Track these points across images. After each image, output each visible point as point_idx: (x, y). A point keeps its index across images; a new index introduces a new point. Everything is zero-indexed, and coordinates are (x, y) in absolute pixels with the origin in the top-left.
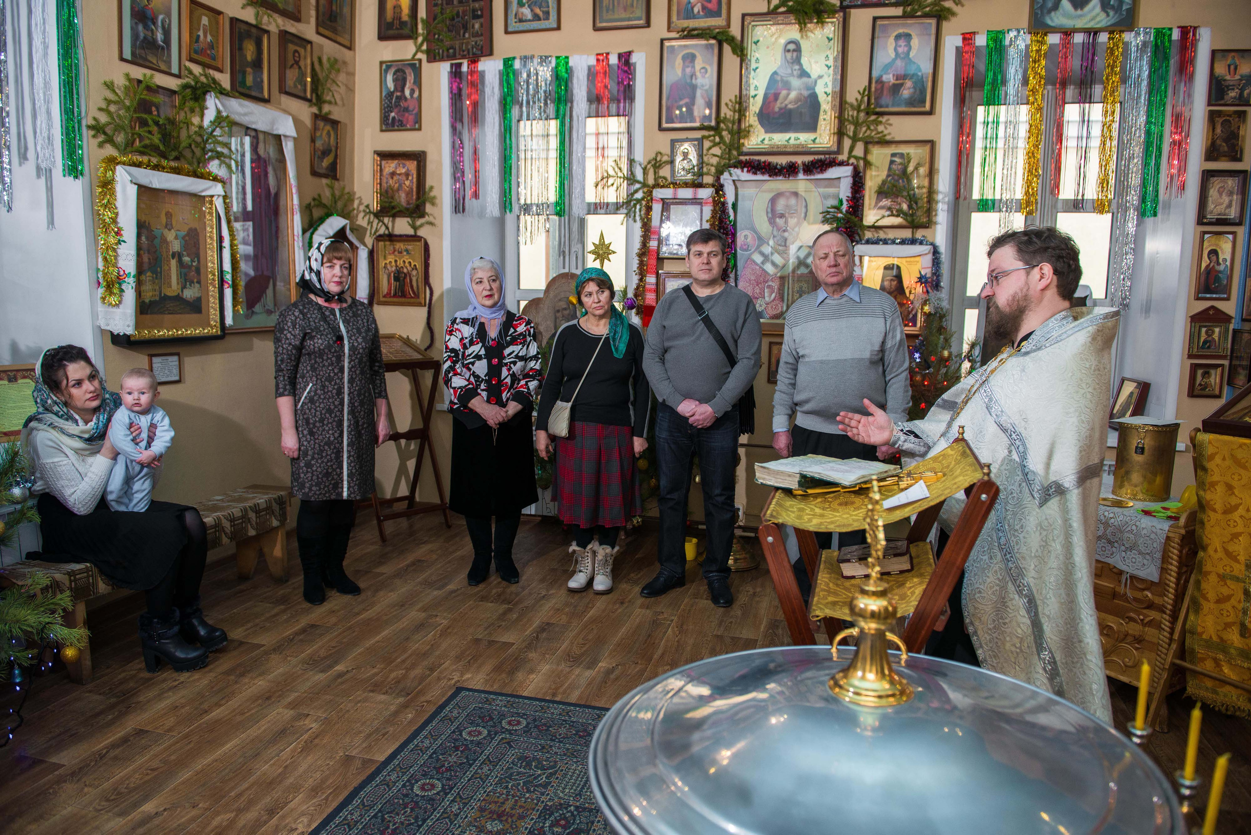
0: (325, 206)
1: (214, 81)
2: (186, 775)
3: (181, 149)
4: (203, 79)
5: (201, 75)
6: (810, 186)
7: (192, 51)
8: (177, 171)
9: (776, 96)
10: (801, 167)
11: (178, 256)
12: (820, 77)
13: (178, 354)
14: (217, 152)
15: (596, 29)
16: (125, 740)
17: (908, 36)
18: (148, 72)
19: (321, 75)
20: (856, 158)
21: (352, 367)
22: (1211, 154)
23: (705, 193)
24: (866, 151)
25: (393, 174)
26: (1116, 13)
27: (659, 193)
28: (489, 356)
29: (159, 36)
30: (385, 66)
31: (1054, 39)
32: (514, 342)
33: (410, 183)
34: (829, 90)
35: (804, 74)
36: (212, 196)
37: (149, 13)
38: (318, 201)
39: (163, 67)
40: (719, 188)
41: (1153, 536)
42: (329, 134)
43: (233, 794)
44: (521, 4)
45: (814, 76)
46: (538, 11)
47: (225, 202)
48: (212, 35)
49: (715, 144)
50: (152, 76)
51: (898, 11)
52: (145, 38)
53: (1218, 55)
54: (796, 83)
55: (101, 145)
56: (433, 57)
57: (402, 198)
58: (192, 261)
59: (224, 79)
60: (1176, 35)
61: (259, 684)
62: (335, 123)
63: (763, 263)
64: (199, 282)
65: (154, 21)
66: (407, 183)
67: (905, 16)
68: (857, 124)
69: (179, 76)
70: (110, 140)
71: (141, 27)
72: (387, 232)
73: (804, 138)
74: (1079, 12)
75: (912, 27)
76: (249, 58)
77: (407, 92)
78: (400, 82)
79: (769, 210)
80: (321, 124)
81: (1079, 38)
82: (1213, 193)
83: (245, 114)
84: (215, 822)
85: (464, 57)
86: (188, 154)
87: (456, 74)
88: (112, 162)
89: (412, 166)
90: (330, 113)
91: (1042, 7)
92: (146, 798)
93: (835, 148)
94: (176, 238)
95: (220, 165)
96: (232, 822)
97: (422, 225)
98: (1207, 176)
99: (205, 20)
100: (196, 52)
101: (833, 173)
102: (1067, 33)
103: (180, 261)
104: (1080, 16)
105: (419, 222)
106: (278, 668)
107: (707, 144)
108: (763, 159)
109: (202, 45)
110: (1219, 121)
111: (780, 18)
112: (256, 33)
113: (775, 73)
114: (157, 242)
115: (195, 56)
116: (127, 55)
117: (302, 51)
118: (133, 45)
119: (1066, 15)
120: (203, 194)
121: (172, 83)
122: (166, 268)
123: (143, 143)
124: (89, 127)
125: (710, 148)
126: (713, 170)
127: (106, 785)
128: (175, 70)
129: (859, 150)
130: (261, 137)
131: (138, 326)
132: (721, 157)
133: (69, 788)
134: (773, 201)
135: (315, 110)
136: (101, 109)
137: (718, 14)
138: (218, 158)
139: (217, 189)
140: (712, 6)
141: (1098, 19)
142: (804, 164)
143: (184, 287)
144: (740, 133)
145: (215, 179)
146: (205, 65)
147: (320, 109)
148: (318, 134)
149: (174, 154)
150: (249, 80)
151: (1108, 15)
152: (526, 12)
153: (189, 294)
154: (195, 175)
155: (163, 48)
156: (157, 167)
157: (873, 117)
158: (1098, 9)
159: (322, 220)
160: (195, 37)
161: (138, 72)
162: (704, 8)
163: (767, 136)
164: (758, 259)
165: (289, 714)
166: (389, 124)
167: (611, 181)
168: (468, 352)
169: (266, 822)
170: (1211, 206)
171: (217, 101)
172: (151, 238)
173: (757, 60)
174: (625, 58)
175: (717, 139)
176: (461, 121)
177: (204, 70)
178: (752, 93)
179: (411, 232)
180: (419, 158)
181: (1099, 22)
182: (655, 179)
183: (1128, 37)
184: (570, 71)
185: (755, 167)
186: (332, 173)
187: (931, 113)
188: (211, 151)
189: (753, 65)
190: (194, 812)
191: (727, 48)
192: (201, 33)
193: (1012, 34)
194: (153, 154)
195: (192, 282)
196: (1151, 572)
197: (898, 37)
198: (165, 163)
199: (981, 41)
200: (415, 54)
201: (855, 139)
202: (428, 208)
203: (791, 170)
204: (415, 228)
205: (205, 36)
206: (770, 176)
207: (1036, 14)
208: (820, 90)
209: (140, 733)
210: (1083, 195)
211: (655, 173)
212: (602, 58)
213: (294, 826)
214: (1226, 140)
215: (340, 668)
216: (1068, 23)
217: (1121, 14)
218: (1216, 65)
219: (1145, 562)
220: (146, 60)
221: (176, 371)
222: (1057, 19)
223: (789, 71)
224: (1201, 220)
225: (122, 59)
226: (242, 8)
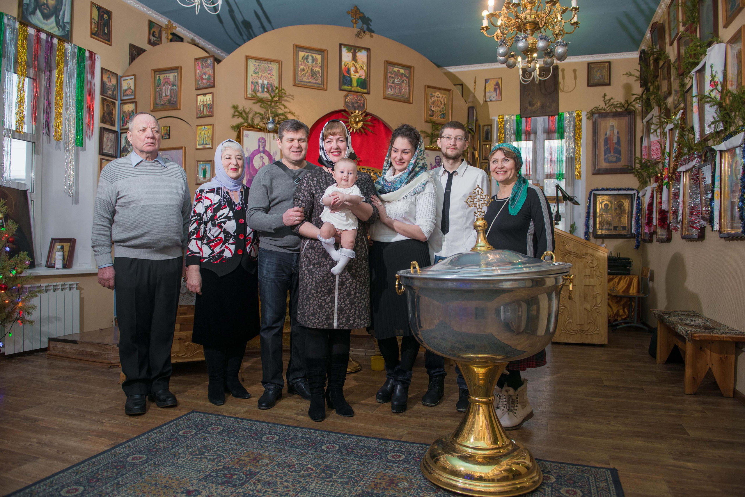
22: (103, 120)
26: (63, 30)
31: (31, 31)
53: (104, 71)
60: (87, 54)
74: (45, 21)
81: (44, 36)
82: (105, 139)
91: (27, 9)
98: (102, 130)
102: (39, 30)
104: (46, 24)
110: (106, 104)
119: (39, 20)
151: (59, 30)
158: (54, 24)
170: (104, 146)
183: (67, 46)
207: (23, 12)
214: (109, 114)
216: (41, 26)
217: (65, 32)
218: (103, 76)
222: (34, 20)
224: (101, 152)
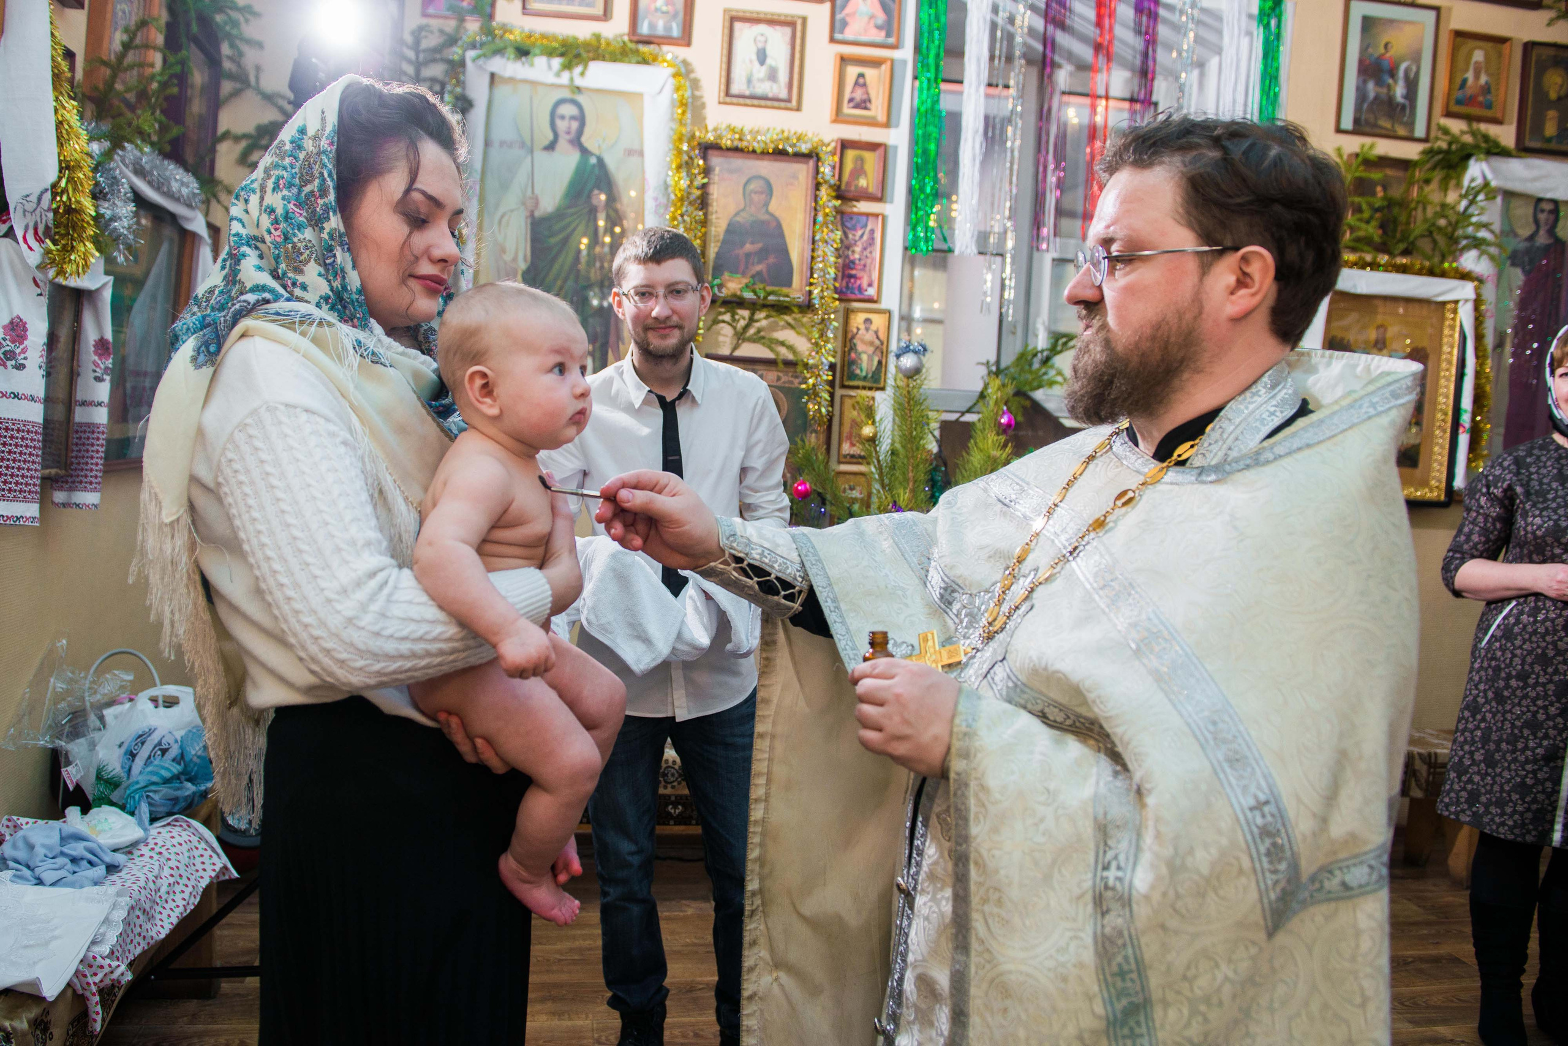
1: (1487, 138)
3: (1411, 238)
4: (1469, 139)
5: (1463, 133)
7: (1452, 103)
8: (1403, 270)
14: (1475, 238)
29: (1399, 91)
36: (1456, 302)
37: (1386, 64)
39: (1400, 131)
47: (1476, 308)
48: (1488, 74)
50: (1374, 145)
52: (1376, 98)
59: (1505, 134)
64: (1419, 424)
65: (1393, 73)
69: (1426, 140)
71: (1371, 86)
76: (1553, 95)
83: (1535, 179)
86: (1425, 244)
95: (1479, 257)
100: (1459, 102)
109: (1470, 90)
115: (1455, 108)
116: (1347, 123)
118: (1358, 109)
120: (1441, 299)
121: (1412, 151)
123: (1355, 235)
128: (1420, 131)
138: (1476, 246)
139: (1467, 290)
145: (1465, 276)
146: (1469, 118)
149: (1402, 246)
154: (1431, 273)
155: (1403, 107)
156: (1369, 266)
160: (1458, 81)
171: (1484, 166)
177: (1470, 125)
188: (1466, 237)
192: (1470, 75)
194: (1366, 248)
198: (1384, 259)
205: (1477, 76)
220: (1375, 125)
225: (1339, 130)
226: (1549, 25)
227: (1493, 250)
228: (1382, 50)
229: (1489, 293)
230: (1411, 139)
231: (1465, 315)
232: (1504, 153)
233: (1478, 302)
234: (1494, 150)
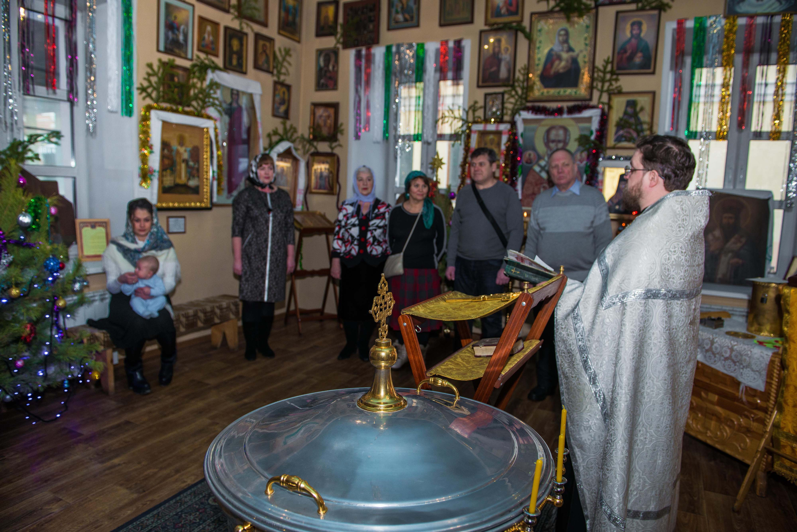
0: (279, 135)
1: (213, 62)
2: (142, 447)
3: (189, 100)
4: (206, 62)
5: (205, 59)
6: (572, 122)
7: (200, 46)
8: (188, 114)
9: (552, 64)
10: (565, 109)
11: (186, 161)
12: (581, 51)
13: (184, 217)
14: (212, 103)
15: (441, 25)
16: (118, 426)
17: (639, 24)
18: (171, 57)
19: (280, 59)
20: (603, 103)
21: (275, 226)
23: (503, 127)
24: (610, 99)
25: (321, 116)
27: (476, 127)
28: (360, 225)
29: (181, 38)
30: (320, 52)
31: (742, 21)
32: (377, 217)
33: (330, 122)
34: (586, 60)
35: (570, 49)
36: (208, 128)
37: (175, 25)
38: (275, 133)
39: (183, 55)
40: (513, 124)
41: (761, 359)
42: (284, 93)
43: (161, 460)
44: (397, 12)
45: (577, 51)
46: (407, 16)
47: (215, 131)
48: (213, 36)
49: (513, 96)
50: (174, 60)
51: (633, 7)
52: (172, 39)
54: (565, 55)
55: (144, 98)
56: (346, 46)
57: (325, 132)
58: (195, 164)
59: (219, 61)
61: (200, 404)
62: (288, 87)
63: (540, 171)
64: (198, 177)
65: (178, 29)
66: (329, 121)
67: (638, 10)
68: (603, 81)
69: (191, 60)
70: (149, 95)
71: (170, 34)
72: (316, 151)
73: (569, 91)
74: (760, 2)
75: (641, 17)
76: (235, 49)
77: (331, 68)
78: (327, 62)
79: (546, 137)
80: (279, 87)
81: (760, 20)
83: (231, 81)
84: (146, 473)
85: (363, 45)
87: (358, 56)
88: (149, 108)
89: (331, 111)
90: (284, 80)
91: (733, 0)
92: (117, 456)
93: (588, 97)
94: (185, 151)
95: (214, 110)
96: (155, 473)
97: (336, 147)
99: (209, 28)
100: (202, 46)
101: (586, 114)
102: (752, 16)
103: (187, 166)
104: (761, 5)
105: (334, 144)
106: (213, 397)
107: (506, 96)
108: (541, 104)
109: (206, 42)
111: (556, 15)
112: (240, 35)
113: (551, 50)
114: (174, 153)
115: (201, 48)
116: (162, 48)
117: (268, 44)
118: (166, 42)
119: (751, 5)
120: (202, 127)
121: (187, 64)
122: (178, 167)
124: (138, 89)
125: (508, 99)
126: (509, 112)
127: (100, 447)
128: (189, 56)
129: (605, 98)
130: (241, 94)
131: (160, 200)
132: (515, 104)
133: (81, 446)
134: (548, 132)
135: (275, 78)
136: (145, 79)
137: (516, 13)
138: (213, 106)
139: (211, 124)
140: (513, 9)
141: (774, 7)
142: (568, 108)
143: (189, 179)
144: (528, 88)
145: (209, 118)
146: (207, 53)
147: (279, 78)
148: (277, 92)
149: (186, 103)
150: (235, 62)
151: (781, 4)
152: (400, 17)
153: (192, 183)
154: (198, 116)
155: (182, 45)
156: (176, 111)
157: (614, 77)
159: (277, 143)
160: (202, 38)
161: (166, 58)
162: (508, 10)
163: (545, 91)
164: (537, 169)
165: (209, 421)
166: (320, 87)
167: (446, 120)
168: (349, 222)
169: (172, 476)
171: (213, 74)
172: (171, 150)
173: (540, 42)
174: (458, 43)
175: (513, 93)
176: (361, 85)
177: (207, 56)
178: (537, 62)
179: (329, 150)
180: (335, 106)
181: (774, 9)
182: (474, 118)
184: (425, 52)
185: (536, 110)
186: (286, 116)
187: (653, 73)
188: (209, 102)
189: (538, 45)
190: (138, 466)
191: (520, 36)
192: (206, 36)
193: (713, 19)
194: (173, 103)
195: (194, 176)
196: (759, 384)
197: (633, 25)
198: (180, 108)
199: (690, 24)
200: (336, 44)
201: (602, 91)
202: (339, 136)
203: (559, 111)
204: (332, 149)
205: (209, 36)
206: (546, 115)
207: (729, 5)
208: (580, 60)
209: (127, 423)
210: (761, 128)
211: (474, 114)
212: (444, 43)
213: (185, 480)
215: (246, 400)
216: (752, 10)
217: (791, 3)
219: (756, 377)
221: (183, 227)
222: (743, 8)
223: (561, 48)
225: (158, 51)
226: (232, 20)
227: (219, 108)
228: (173, 19)
229: (218, 124)
230: (186, 58)
231: (212, 133)
232: (220, 69)
233: (216, 128)
234: (215, 68)
